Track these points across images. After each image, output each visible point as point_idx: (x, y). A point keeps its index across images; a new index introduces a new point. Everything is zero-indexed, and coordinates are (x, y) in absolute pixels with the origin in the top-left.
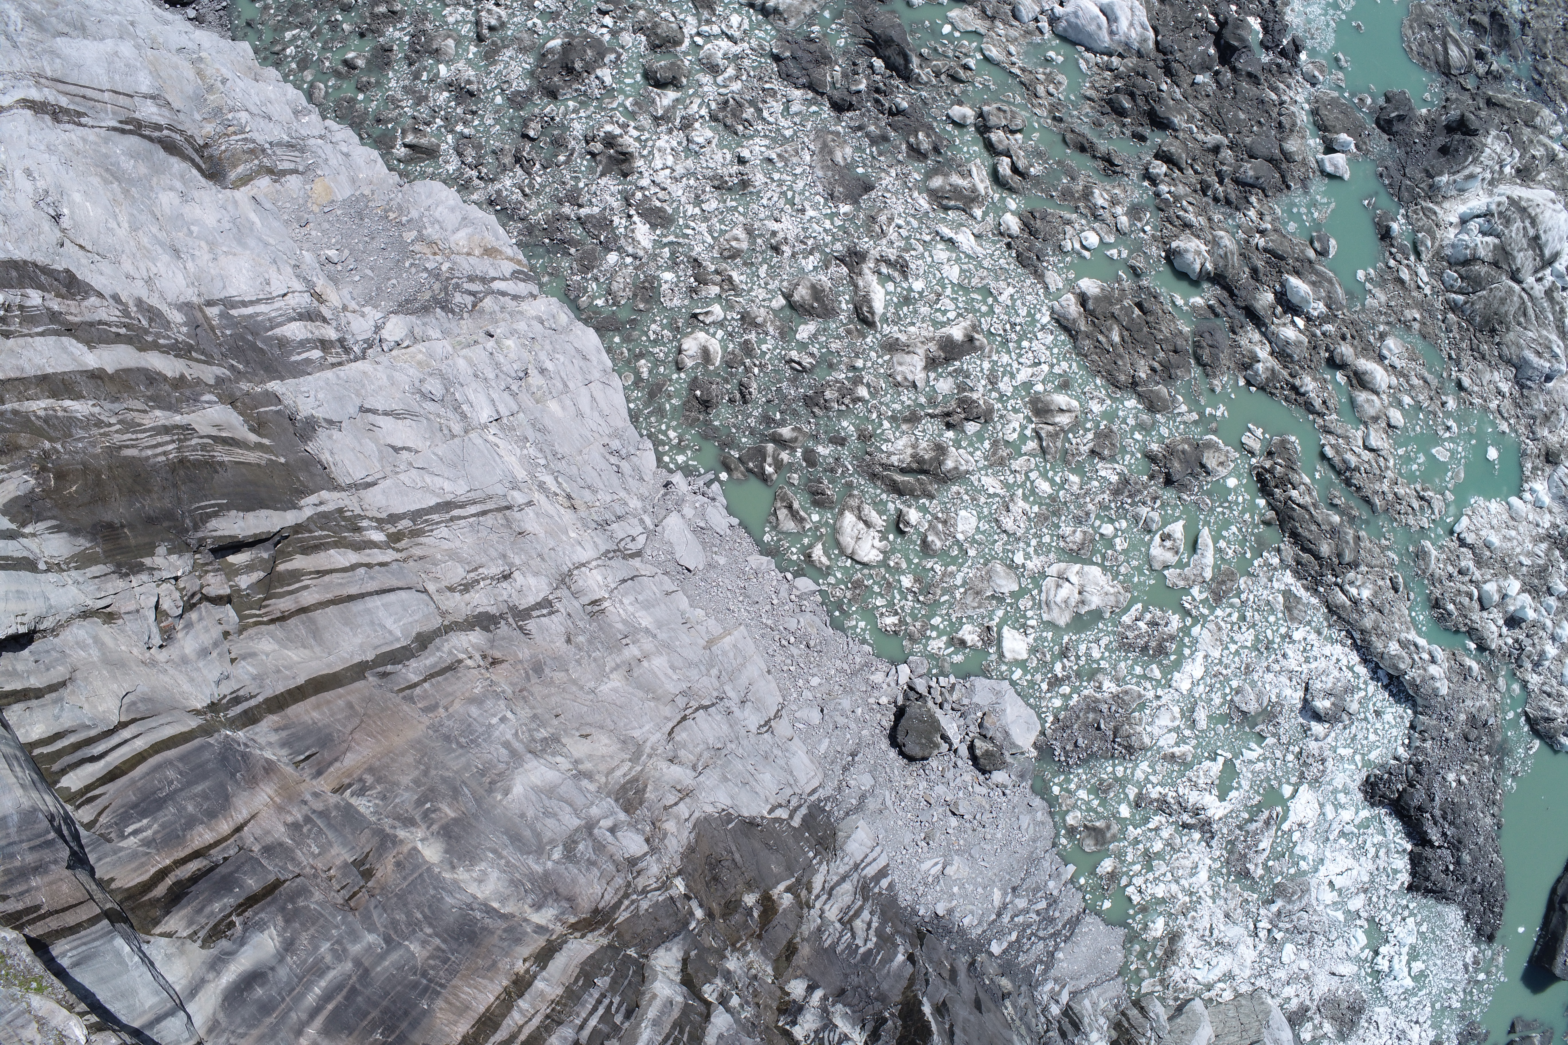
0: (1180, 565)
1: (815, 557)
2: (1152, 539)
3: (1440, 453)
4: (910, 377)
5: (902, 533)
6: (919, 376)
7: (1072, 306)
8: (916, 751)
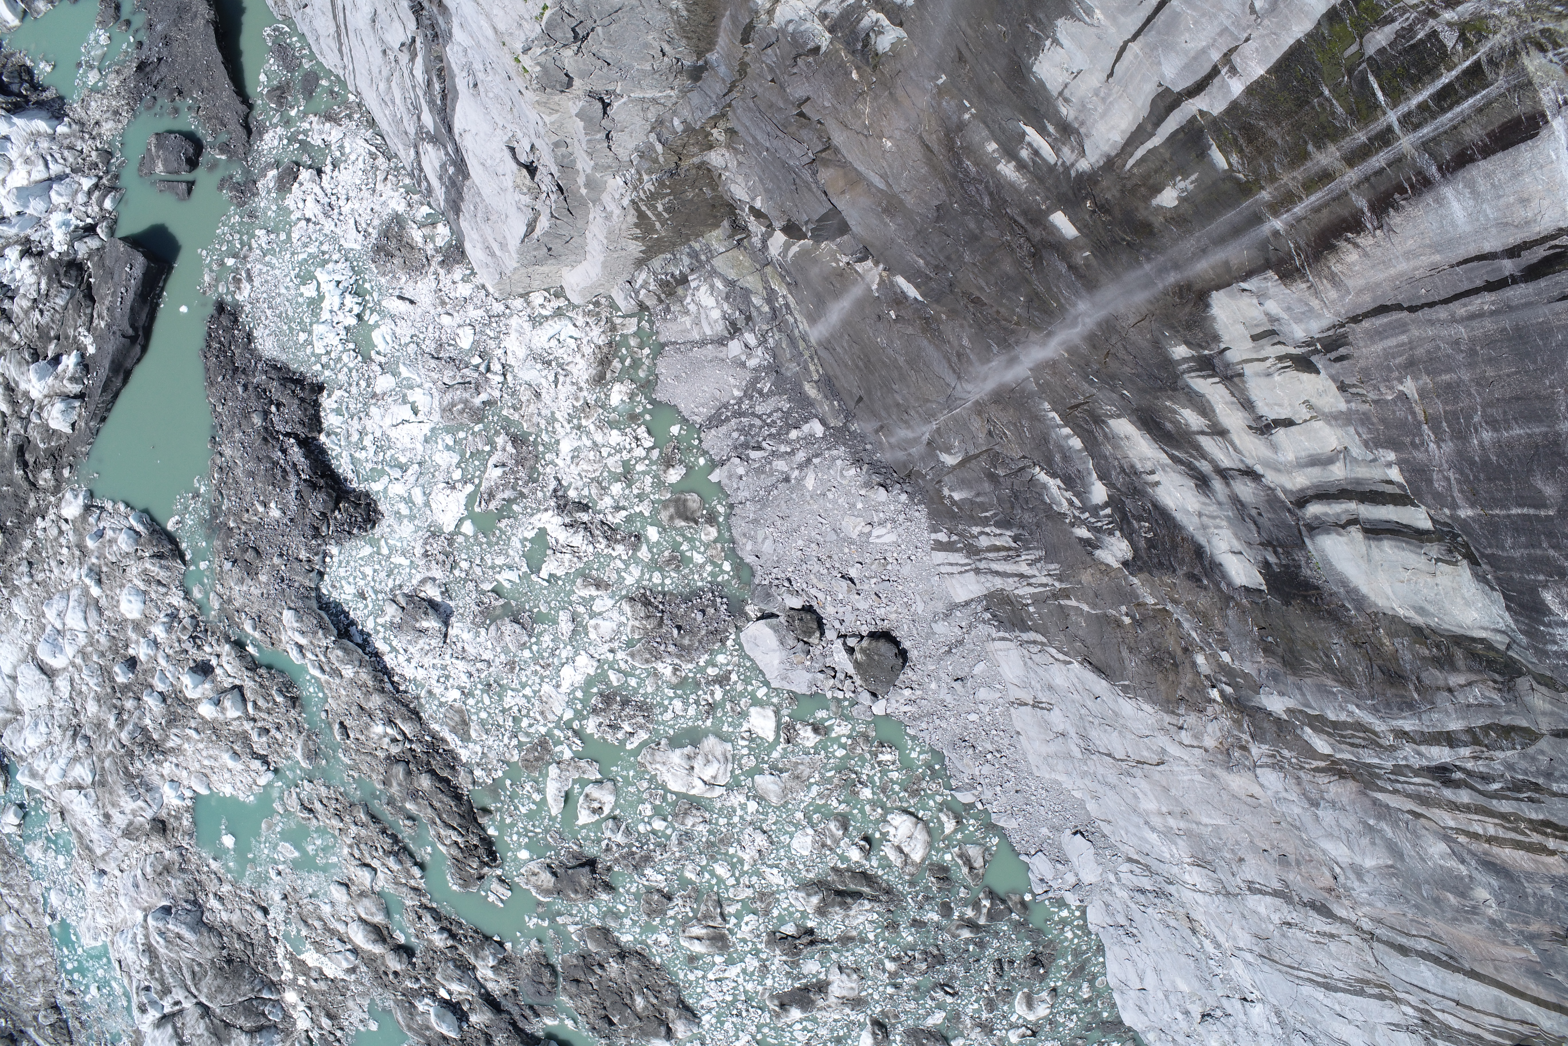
1: (953, 823)
3: (288, 851)
5: (867, 839)
6: (835, 976)
7: (681, 1029)
8: (883, 646)
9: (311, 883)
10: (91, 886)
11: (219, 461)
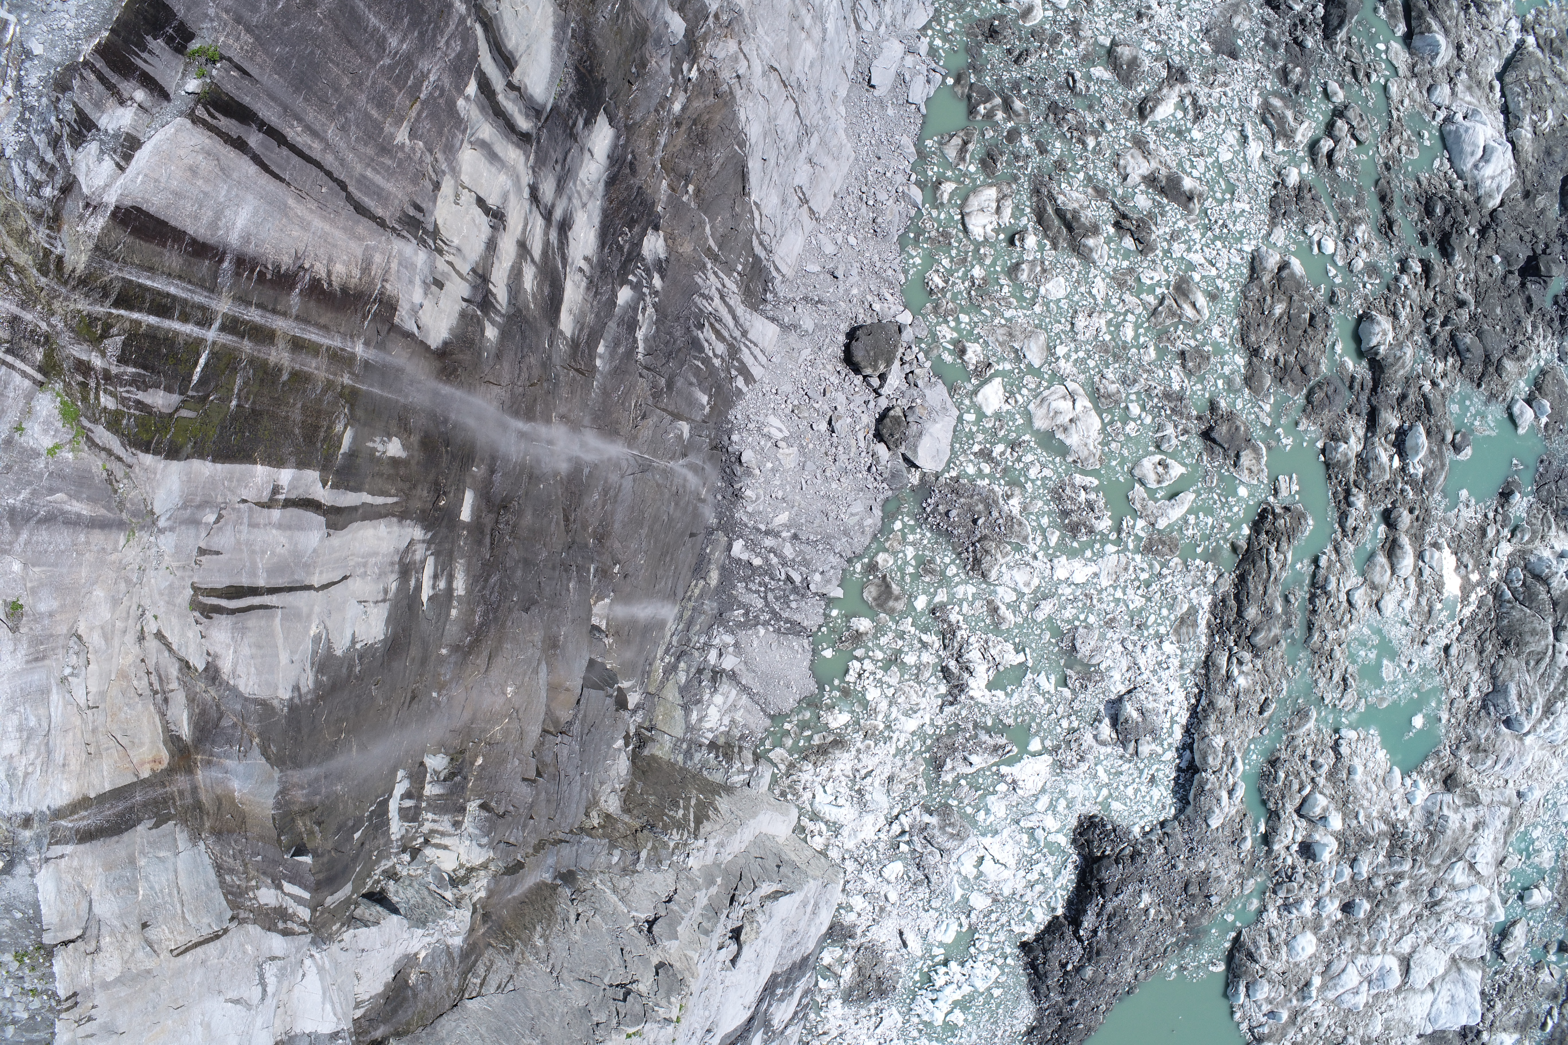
0: (1151, 493)
2: (1153, 454)
4: (1129, 170)
6: (1135, 177)
7: (1272, 261)
8: (859, 355)
9: (1397, 633)
10: (1537, 794)
11: (1142, 974)
